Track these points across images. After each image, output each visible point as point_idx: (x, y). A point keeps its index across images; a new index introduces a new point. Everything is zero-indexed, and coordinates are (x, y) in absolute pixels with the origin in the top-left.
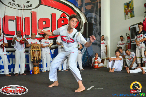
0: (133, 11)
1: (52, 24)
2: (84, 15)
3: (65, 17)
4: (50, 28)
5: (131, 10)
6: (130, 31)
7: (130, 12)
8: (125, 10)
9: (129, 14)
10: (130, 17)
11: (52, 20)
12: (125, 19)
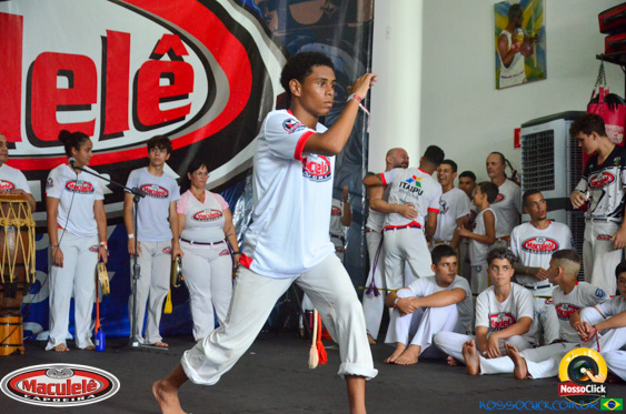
0: (541, 45)
1: (108, 89)
2: (279, 52)
3: (177, 56)
4: (96, 108)
5: (528, 40)
6: (520, 151)
7: (522, 50)
8: (500, 39)
9: (520, 62)
10: (524, 76)
11: (108, 69)
12: (498, 87)
